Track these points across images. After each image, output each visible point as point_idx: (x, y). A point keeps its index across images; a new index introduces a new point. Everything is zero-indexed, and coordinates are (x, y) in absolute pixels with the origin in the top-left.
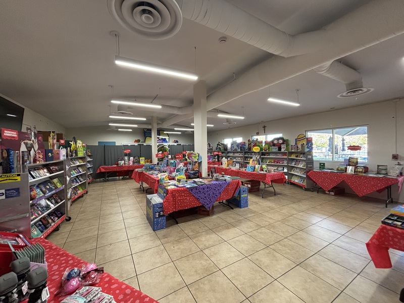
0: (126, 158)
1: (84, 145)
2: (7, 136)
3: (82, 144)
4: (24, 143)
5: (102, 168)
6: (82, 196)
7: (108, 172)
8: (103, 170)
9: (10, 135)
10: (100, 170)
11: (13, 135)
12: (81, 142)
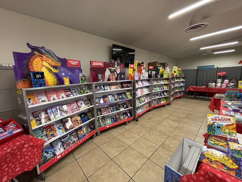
0: (219, 81)
1: (180, 69)
2: (95, 65)
3: (178, 69)
4: (109, 69)
5: (191, 87)
6: (163, 106)
7: (197, 92)
8: (192, 90)
9: (97, 65)
10: (189, 89)
11: (100, 65)
12: (177, 68)
